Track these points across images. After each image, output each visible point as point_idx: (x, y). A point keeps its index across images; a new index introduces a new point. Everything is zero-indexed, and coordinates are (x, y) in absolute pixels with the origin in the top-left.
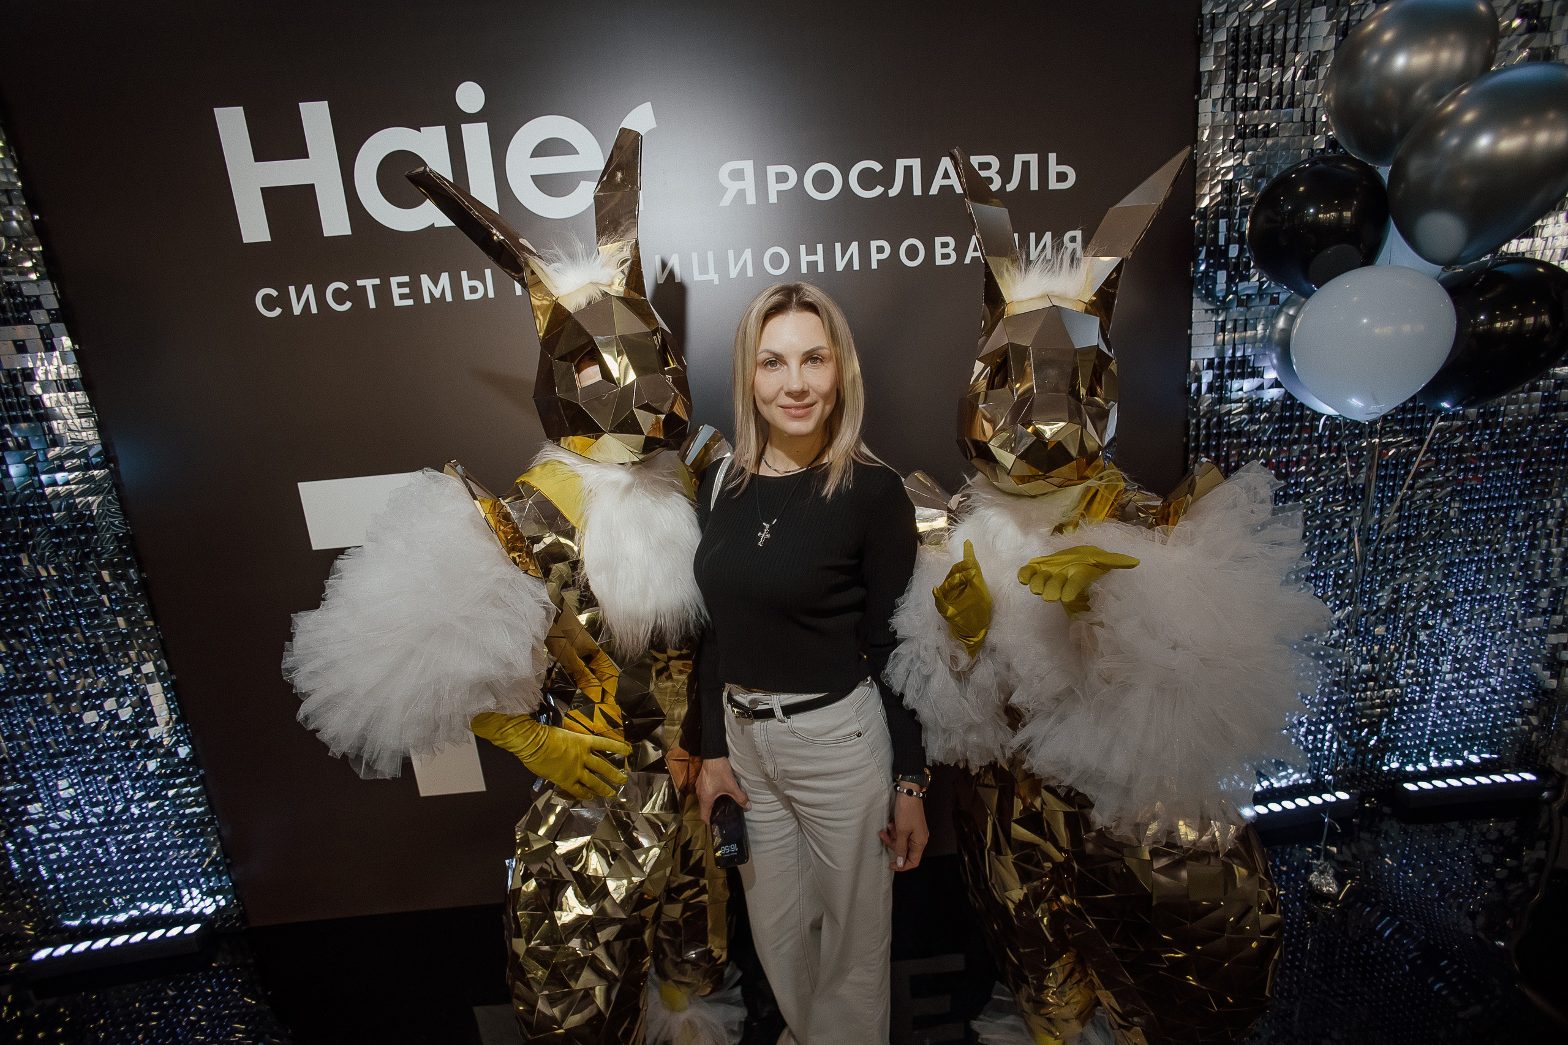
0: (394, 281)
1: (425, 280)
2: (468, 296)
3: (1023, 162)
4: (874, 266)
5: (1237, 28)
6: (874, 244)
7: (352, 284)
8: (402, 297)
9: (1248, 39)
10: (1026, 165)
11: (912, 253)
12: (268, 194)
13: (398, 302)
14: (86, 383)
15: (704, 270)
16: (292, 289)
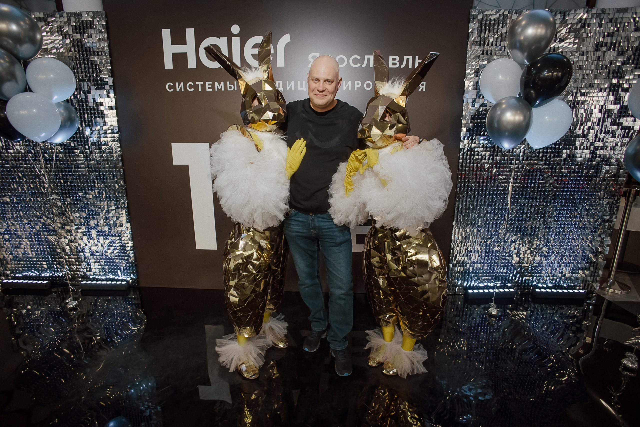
0: (207, 83)
1: (216, 83)
2: (229, 89)
3: (407, 59)
4: (356, 89)
5: (482, 19)
6: (356, 82)
7: (195, 83)
8: (209, 88)
9: (486, 23)
10: (408, 60)
11: (368, 85)
12: (175, 55)
13: (207, 90)
14: (117, 108)
15: (301, 86)
16: (177, 83)
